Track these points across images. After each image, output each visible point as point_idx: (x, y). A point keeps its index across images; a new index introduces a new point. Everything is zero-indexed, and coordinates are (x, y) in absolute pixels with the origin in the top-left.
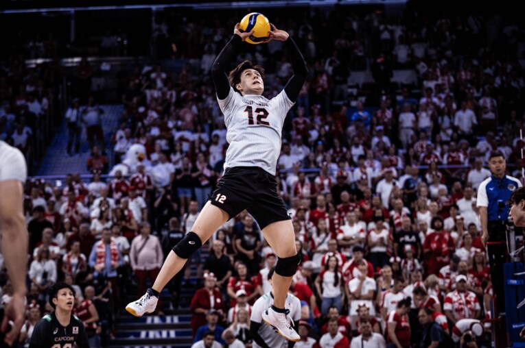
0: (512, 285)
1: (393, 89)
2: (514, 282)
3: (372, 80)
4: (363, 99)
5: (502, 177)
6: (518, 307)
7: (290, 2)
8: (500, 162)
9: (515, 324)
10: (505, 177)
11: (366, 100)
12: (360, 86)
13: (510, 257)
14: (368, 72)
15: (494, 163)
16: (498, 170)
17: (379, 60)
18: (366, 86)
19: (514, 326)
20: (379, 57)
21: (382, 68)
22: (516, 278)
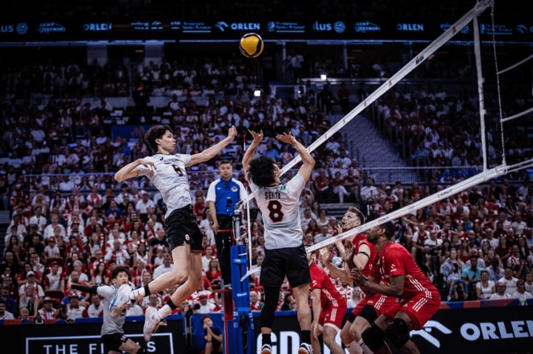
0: (237, 264)
1: (150, 112)
2: (238, 261)
3: (133, 104)
4: (126, 119)
5: (228, 180)
6: (241, 280)
7: (71, 42)
8: (228, 168)
9: (239, 293)
10: (231, 179)
11: (129, 120)
12: (125, 109)
13: (235, 241)
14: (131, 97)
15: (223, 168)
16: (226, 174)
17: (140, 89)
18: (129, 108)
19: (238, 295)
20: (140, 86)
21: (141, 94)
22: (240, 258)
